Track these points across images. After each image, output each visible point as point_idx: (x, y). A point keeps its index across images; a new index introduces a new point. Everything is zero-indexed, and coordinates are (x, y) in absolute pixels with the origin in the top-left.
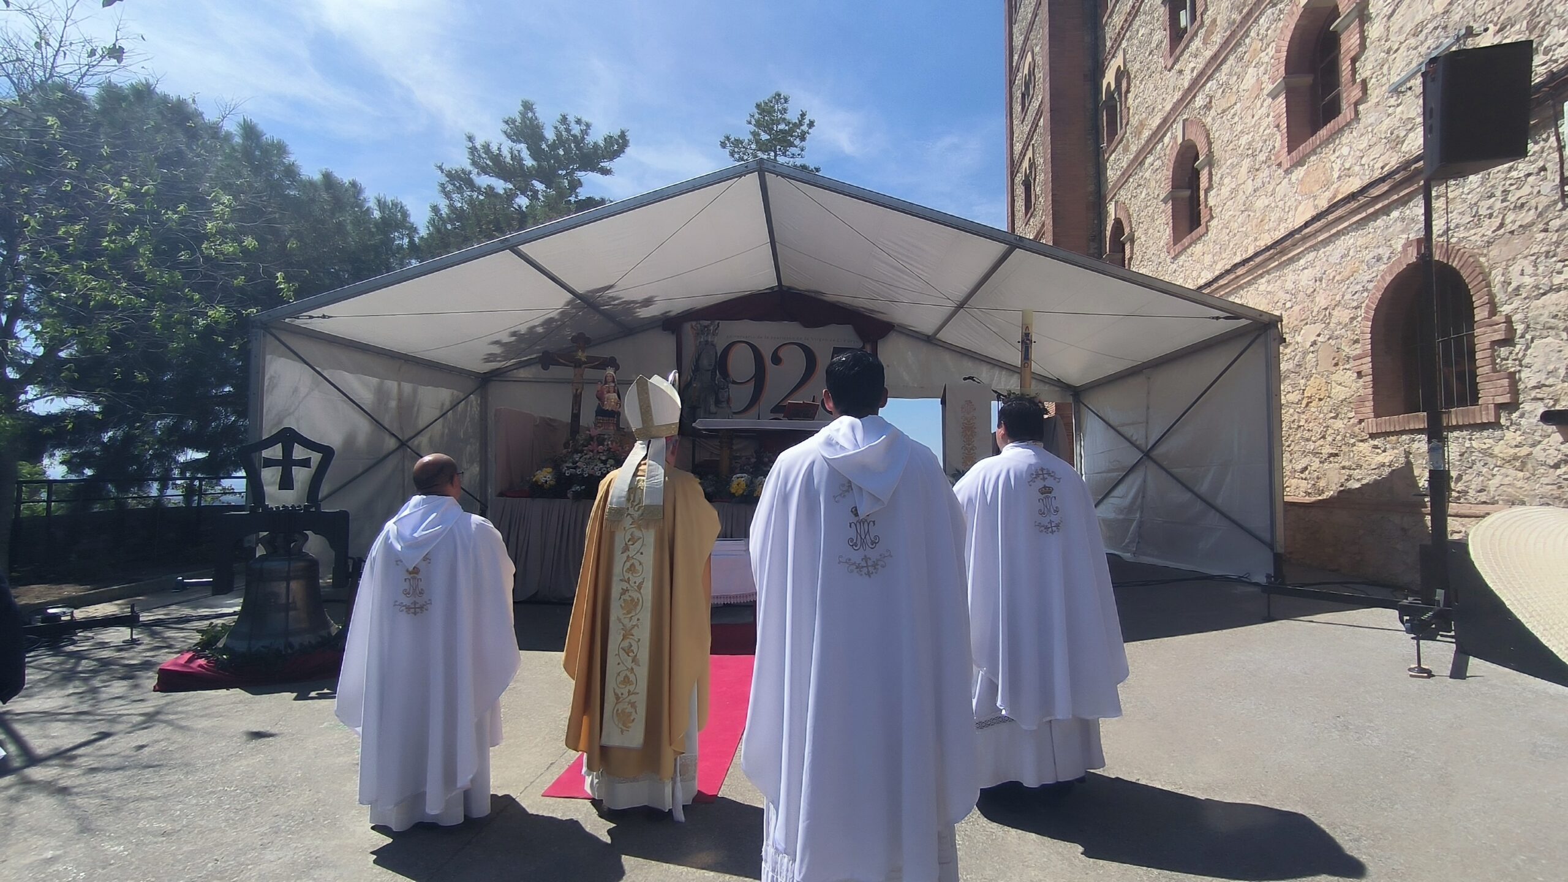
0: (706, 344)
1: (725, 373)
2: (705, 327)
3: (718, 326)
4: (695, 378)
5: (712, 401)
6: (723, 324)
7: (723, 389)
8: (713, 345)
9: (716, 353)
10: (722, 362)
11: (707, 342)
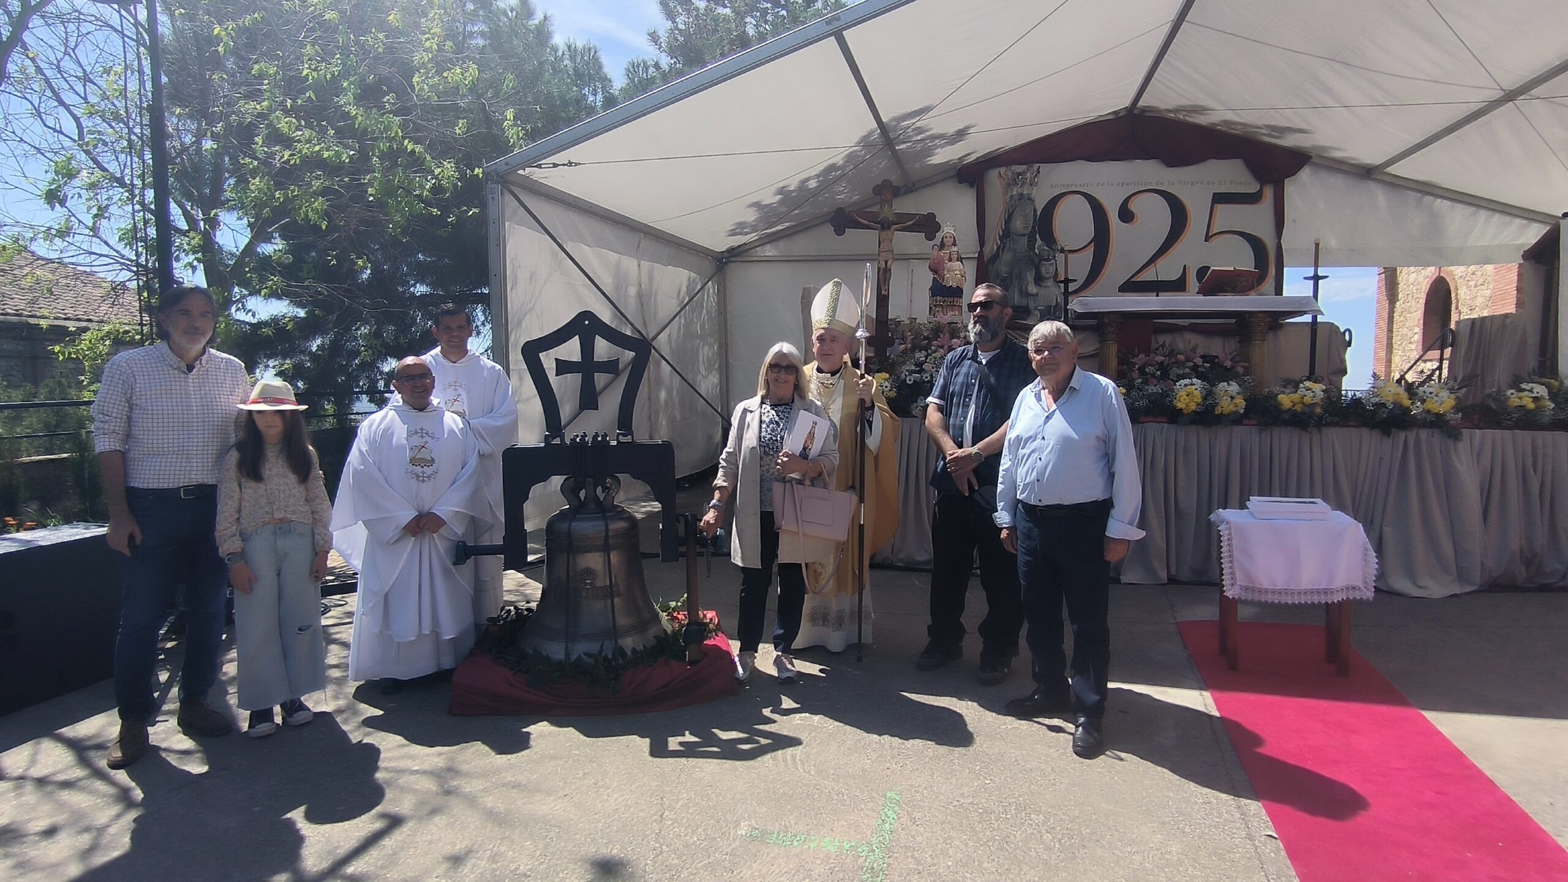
0: (1020, 199)
1: (1049, 239)
2: (1019, 174)
3: (1038, 172)
4: (1004, 247)
5: (1030, 277)
6: (1045, 168)
7: (1048, 260)
8: (1030, 199)
9: (1035, 211)
10: (1044, 223)
11: (1021, 195)
